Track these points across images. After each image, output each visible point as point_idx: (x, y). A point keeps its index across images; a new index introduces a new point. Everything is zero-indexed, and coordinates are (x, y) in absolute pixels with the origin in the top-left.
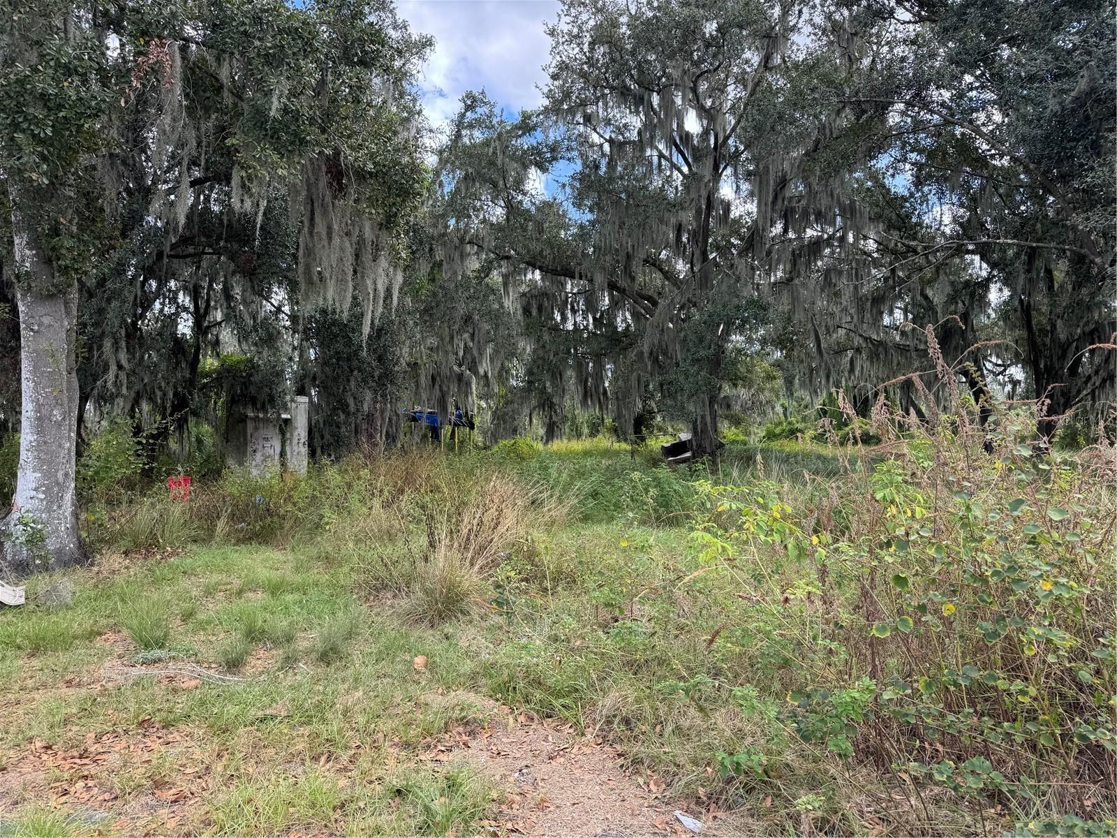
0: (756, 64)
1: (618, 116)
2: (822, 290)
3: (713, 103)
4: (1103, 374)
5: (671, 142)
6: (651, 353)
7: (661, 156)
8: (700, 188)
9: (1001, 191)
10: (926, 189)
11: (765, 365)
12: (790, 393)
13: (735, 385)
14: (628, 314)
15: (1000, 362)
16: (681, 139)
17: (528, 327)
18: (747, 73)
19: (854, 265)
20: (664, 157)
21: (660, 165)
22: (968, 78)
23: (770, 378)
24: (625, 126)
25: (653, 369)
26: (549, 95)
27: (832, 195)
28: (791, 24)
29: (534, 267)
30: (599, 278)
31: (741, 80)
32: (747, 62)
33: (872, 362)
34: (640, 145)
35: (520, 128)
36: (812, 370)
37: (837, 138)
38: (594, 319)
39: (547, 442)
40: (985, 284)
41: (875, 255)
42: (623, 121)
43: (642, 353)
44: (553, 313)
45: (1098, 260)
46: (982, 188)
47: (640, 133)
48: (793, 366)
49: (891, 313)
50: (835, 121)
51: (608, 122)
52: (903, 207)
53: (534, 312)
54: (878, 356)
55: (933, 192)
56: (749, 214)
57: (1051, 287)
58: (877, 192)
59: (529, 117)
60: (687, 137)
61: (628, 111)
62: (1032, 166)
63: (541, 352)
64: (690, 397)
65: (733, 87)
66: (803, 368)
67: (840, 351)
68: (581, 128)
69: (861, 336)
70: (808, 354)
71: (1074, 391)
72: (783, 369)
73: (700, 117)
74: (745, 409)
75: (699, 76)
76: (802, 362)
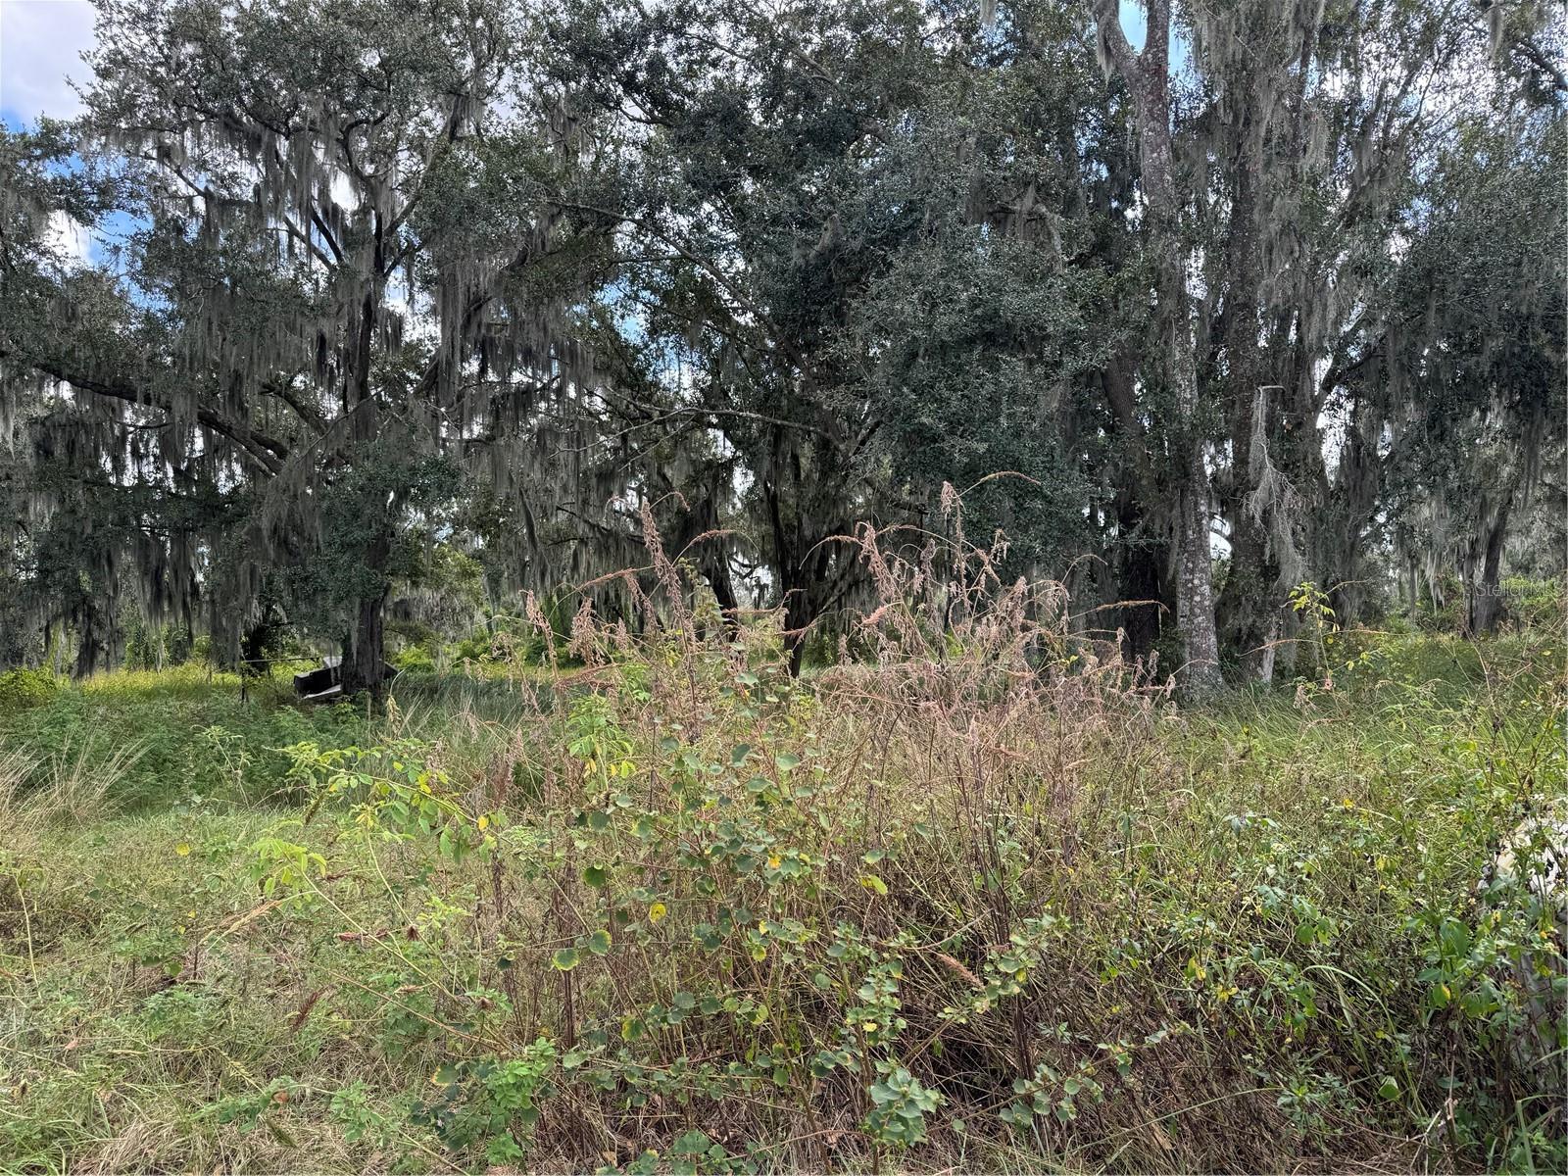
0: (439, 129)
1: (221, 159)
2: (534, 457)
3: (377, 170)
4: (848, 578)
5: (309, 215)
6: (275, 530)
7: (292, 232)
8: (352, 288)
9: (745, 355)
10: (662, 340)
11: (460, 555)
12: (496, 595)
13: (415, 584)
14: (237, 469)
15: (746, 562)
16: (325, 212)
17: (42, 476)
18: (425, 138)
19: (577, 427)
20: (298, 235)
21: (291, 246)
22: (707, 207)
23: (467, 574)
24: (233, 176)
25: (279, 556)
26: (93, 101)
27: (545, 329)
28: (489, 84)
29: (59, 377)
30: (181, 405)
31: (417, 146)
32: (427, 123)
33: (600, 558)
34: (257, 210)
35: (38, 145)
36: (524, 565)
37: (551, 253)
38: (177, 471)
39: (80, 674)
40: (728, 466)
41: (604, 418)
42: (230, 169)
43: (259, 530)
44: (98, 457)
45: (842, 447)
46: (724, 348)
47: (257, 191)
48: (499, 558)
49: (623, 494)
50: (548, 229)
51: (202, 165)
52: (635, 359)
53: (59, 451)
54: (607, 549)
55: (671, 345)
56: (432, 339)
57: (797, 476)
58: (603, 332)
59: (58, 131)
60: (333, 212)
61: (237, 154)
62: (776, 328)
63: (67, 521)
64: (338, 600)
65: (406, 154)
66: (513, 559)
67: (561, 541)
68: (154, 165)
69: (586, 521)
70: (518, 544)
71: (821, 599)
72: (485, 563)
73: (355, 186)
74: (430, 619)
75: (351, 126)
76: (510, 553)
